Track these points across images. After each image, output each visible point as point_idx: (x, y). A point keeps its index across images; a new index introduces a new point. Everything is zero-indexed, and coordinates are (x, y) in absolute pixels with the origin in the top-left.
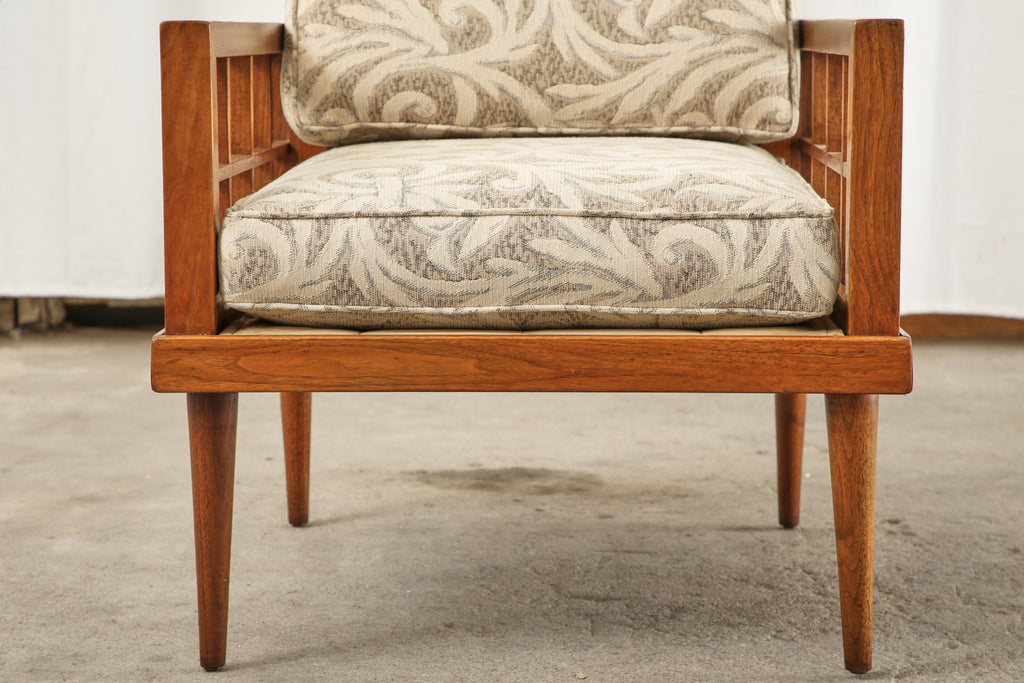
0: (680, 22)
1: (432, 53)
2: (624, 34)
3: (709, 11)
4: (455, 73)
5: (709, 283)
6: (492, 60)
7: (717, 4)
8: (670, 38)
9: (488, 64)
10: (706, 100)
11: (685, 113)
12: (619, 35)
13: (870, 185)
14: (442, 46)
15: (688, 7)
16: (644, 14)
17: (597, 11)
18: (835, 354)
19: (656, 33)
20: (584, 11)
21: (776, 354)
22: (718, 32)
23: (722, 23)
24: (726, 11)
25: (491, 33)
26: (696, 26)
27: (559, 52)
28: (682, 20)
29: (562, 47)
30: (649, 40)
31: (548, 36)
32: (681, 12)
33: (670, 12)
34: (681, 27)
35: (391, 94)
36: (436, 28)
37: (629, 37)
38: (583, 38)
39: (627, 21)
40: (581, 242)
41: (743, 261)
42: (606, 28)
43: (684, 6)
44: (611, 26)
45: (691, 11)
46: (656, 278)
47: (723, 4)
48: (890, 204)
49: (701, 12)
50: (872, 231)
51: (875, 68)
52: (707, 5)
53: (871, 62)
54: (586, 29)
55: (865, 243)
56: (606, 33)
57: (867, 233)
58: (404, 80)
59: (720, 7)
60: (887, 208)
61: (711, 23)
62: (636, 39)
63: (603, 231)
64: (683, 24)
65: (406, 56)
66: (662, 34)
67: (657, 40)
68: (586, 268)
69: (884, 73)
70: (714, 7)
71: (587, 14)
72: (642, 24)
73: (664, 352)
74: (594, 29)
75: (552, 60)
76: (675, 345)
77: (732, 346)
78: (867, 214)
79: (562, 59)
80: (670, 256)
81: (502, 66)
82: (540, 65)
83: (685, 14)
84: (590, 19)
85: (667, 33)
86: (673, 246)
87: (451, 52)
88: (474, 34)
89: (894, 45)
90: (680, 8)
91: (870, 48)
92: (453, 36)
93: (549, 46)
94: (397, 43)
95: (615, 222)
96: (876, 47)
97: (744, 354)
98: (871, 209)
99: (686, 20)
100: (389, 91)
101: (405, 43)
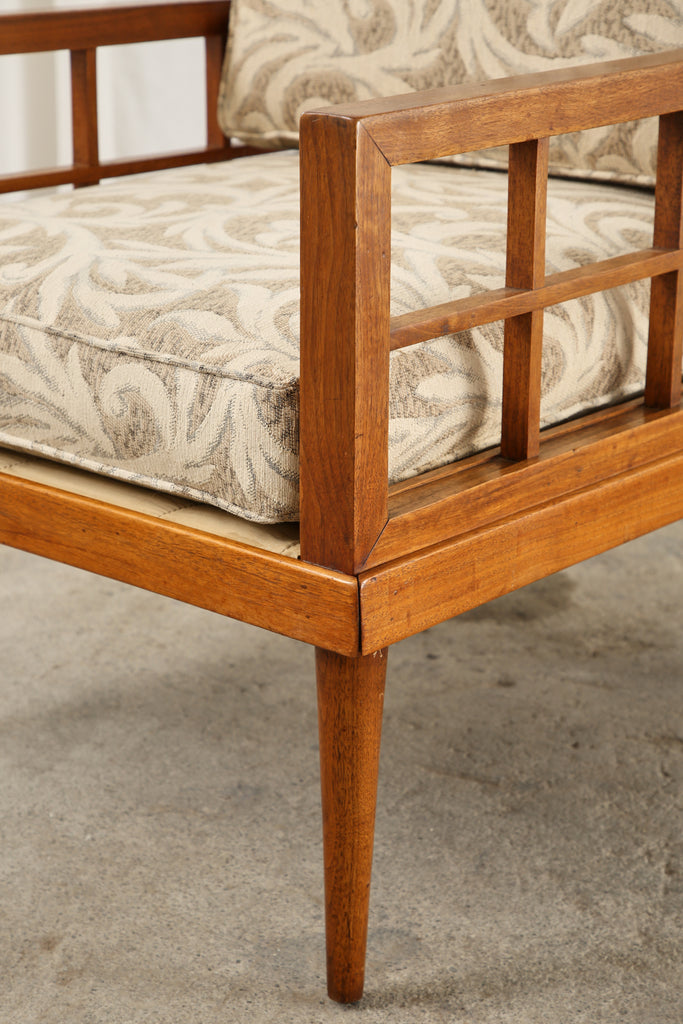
0: (596, 30)
1: (338, 53)
2: (532, 43)
3: (634, 16)
4: (358, 80)
5: (155, 451)
6: (395, 65)
7: (644, 6)
8: (582, 51)
9: (390, 71)
10: (621, 141)
11: (602, 155)
12: (527, 42)
13: (319, 356)
14: (348, 45)
15: (609, 9)
16: (557, 15)
17: (507, 9)
18: (276, 581)
19: (567, 44)
20: (493, 8)
21: (217, 564)
22: (639, 47)
23: (646, 35)
24: (654, 17)
25: (395, 31)
26: (614, 37)
27: (462, 62)
28: (599, 27)
29: (466, 56)
30: (559, 52)
31: (453, 39)
32: (600, 16)
33: (587, 16)
34: (596, 36)
35: (300, 100)
36: (343, 20)
37: (537, 47)
38: (488, 45)
39: (537, 26)
40: (38, 367)
41: (186, 431)
42: (514, 33)
43: (605, 7)
44: (520, 29)
45: (611, 16)
46: (105, 431)
47: (652, 7)
48: (341, 389)
49: (623, 16)
50: (322, 421)
51: (323, 187)
52: (631, 7)
53: (319, 177)
54: (492, 31)
55: (316, 436)
56: (513, 40)
57: (317, 423)
58: (311, 84)
59: (647, 10)
60: (338, 392)
61: (632, 33)
62: (544, 51)
63: (62, 356)
64: (600, 33)
65: (312, 54)
66: (572, 46)
67: (568, 54)
68: (41, 401)
69: (332, 195)
70: (640, 11)
71: (496, 12)
72: (553, 30)
73: (113, 529)
74: (502, 33)
75: (455, 72)
76: (123, 524)
77: (176, 541)
78: (317, 398)
79: (465, 71)
80: (117, 406)
81: (404, 73)
82: (442, 77)
83: (603, 18)
84: (499, 19)
85: (579, 45)
86: (121, 392)
87: (356, 53)
88: (379, 31)
89: (343, 155)
90: (600, 10)
91: (317, 156)
92: (359, 32)
93: (452, 53)
94: (307, 37)
95: (75, 348)
96: (324, 155)
97: (188, 555)
98: (322, 389)
99: (604, 27)
100: (298, 97)
101: (314, 39)
